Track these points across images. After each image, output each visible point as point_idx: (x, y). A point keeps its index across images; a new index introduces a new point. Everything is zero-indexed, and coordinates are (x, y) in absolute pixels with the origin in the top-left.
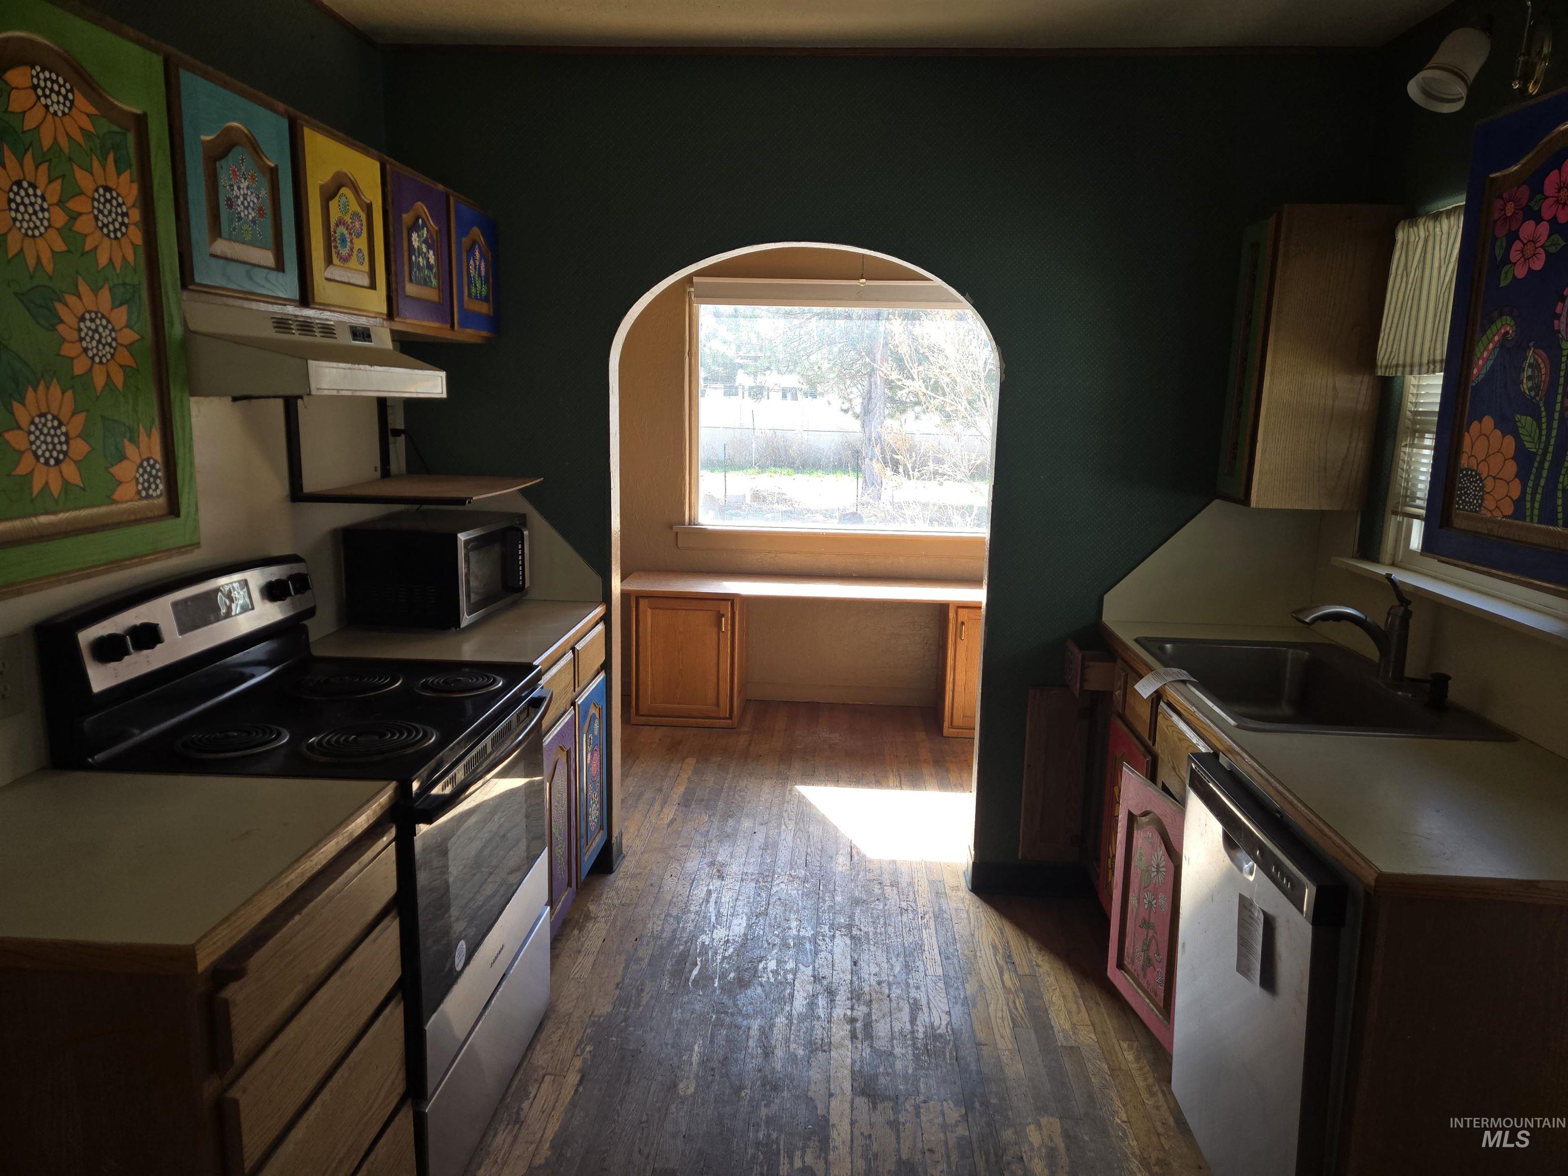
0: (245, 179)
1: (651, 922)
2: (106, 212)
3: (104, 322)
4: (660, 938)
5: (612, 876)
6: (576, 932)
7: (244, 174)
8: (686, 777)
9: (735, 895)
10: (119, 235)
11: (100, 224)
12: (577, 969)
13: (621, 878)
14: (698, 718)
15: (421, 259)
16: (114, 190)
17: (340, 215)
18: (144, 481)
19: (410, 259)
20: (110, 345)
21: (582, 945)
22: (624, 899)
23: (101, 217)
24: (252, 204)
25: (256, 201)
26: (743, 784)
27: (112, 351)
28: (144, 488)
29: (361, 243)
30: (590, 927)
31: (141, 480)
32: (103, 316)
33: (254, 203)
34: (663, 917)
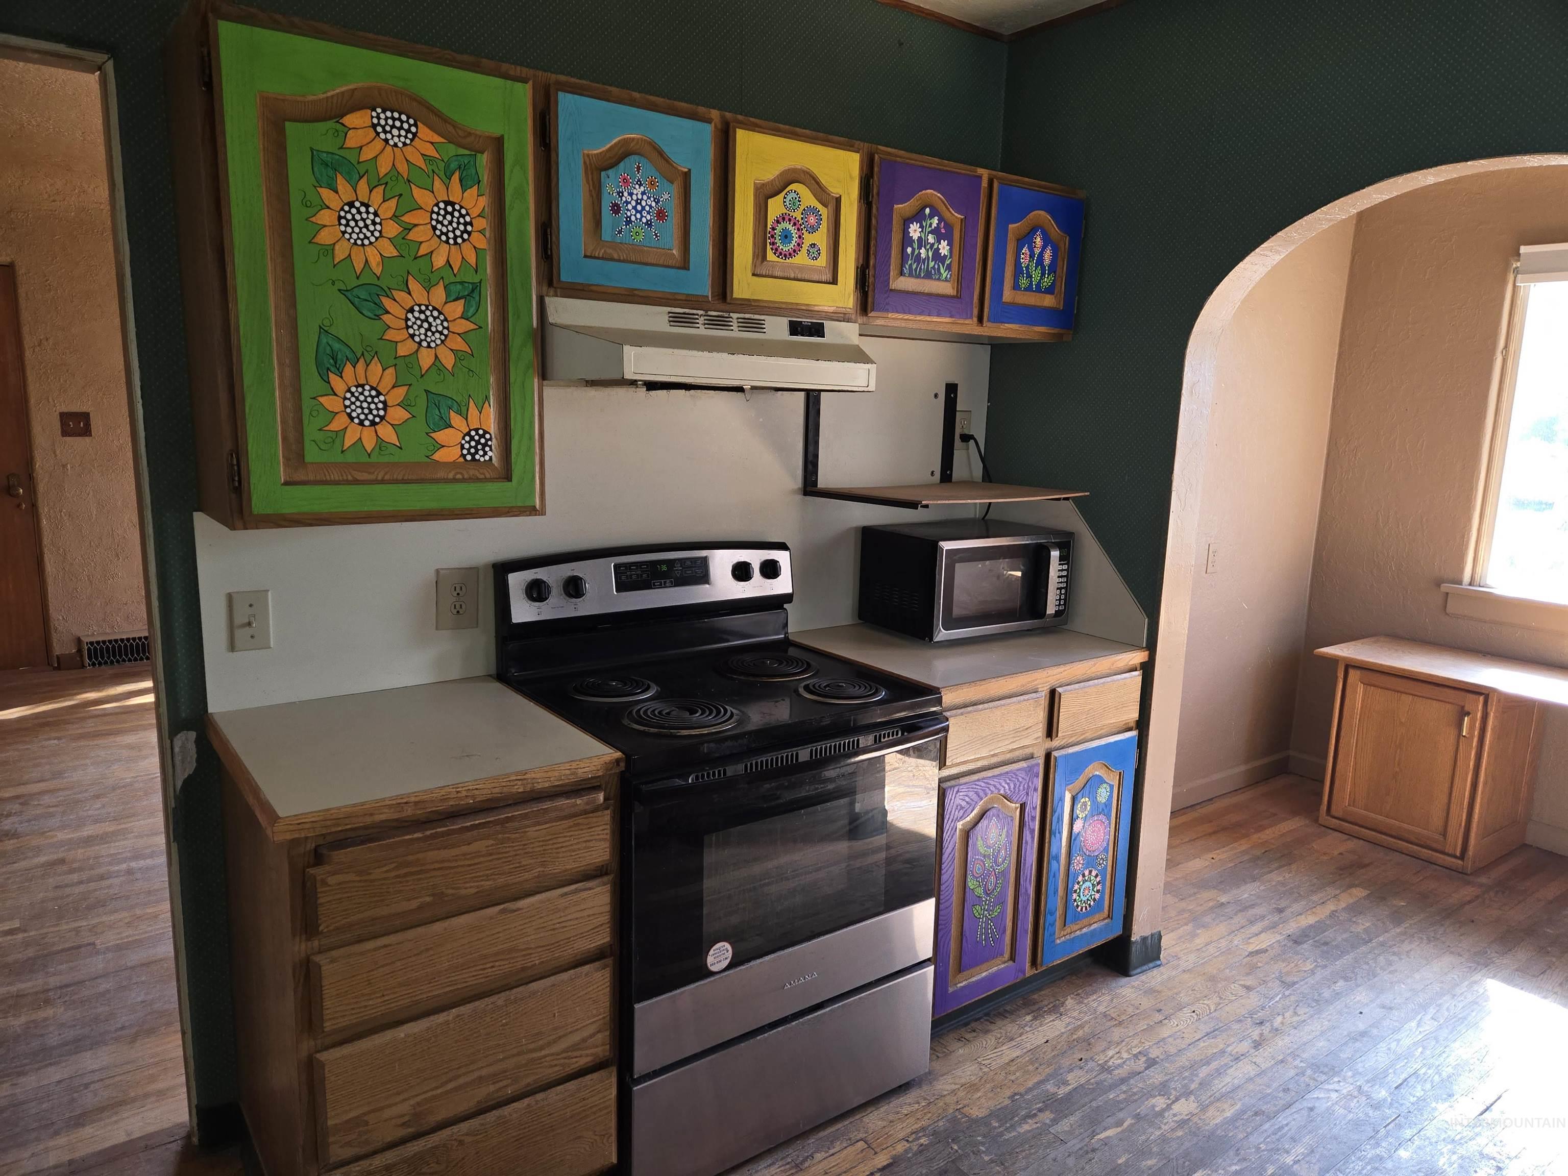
0: (640, 185)
1: (1117, 1050)
2: (446, 223)
3: (435, 314)
4: (1110, 1073)
5: (1124, 980)
6: (1028, 1018)
7: (639, 180)
8: (1333, 908)
9: (1252, 1074)
10: (459, 240)
11: (438, 233)
12: (992, 1056)
13: (1133, 987)
14: (1411, 843)
15: (923, 251)
16: (456, 203)
17: (785, 211)
18: (471, 447)
19: (903, 250)
20: (441, 333)
21: (1021, 1035)
22: (1113, 1010)
23: (439, 226)
24: (647, 208)
25: (654, 204)
26: (1406, 946)
27: (443, 337)
28: (469, 453)
29: (821, 238)
30: (1046, 1021)
31: (467, 446)
32: (435, 309)
33: (651, 207)
34: (1135, 1051)
